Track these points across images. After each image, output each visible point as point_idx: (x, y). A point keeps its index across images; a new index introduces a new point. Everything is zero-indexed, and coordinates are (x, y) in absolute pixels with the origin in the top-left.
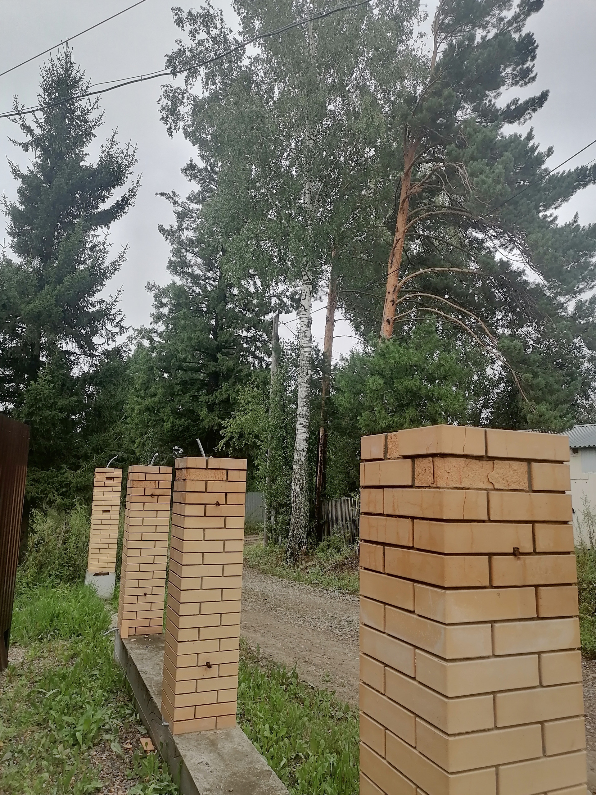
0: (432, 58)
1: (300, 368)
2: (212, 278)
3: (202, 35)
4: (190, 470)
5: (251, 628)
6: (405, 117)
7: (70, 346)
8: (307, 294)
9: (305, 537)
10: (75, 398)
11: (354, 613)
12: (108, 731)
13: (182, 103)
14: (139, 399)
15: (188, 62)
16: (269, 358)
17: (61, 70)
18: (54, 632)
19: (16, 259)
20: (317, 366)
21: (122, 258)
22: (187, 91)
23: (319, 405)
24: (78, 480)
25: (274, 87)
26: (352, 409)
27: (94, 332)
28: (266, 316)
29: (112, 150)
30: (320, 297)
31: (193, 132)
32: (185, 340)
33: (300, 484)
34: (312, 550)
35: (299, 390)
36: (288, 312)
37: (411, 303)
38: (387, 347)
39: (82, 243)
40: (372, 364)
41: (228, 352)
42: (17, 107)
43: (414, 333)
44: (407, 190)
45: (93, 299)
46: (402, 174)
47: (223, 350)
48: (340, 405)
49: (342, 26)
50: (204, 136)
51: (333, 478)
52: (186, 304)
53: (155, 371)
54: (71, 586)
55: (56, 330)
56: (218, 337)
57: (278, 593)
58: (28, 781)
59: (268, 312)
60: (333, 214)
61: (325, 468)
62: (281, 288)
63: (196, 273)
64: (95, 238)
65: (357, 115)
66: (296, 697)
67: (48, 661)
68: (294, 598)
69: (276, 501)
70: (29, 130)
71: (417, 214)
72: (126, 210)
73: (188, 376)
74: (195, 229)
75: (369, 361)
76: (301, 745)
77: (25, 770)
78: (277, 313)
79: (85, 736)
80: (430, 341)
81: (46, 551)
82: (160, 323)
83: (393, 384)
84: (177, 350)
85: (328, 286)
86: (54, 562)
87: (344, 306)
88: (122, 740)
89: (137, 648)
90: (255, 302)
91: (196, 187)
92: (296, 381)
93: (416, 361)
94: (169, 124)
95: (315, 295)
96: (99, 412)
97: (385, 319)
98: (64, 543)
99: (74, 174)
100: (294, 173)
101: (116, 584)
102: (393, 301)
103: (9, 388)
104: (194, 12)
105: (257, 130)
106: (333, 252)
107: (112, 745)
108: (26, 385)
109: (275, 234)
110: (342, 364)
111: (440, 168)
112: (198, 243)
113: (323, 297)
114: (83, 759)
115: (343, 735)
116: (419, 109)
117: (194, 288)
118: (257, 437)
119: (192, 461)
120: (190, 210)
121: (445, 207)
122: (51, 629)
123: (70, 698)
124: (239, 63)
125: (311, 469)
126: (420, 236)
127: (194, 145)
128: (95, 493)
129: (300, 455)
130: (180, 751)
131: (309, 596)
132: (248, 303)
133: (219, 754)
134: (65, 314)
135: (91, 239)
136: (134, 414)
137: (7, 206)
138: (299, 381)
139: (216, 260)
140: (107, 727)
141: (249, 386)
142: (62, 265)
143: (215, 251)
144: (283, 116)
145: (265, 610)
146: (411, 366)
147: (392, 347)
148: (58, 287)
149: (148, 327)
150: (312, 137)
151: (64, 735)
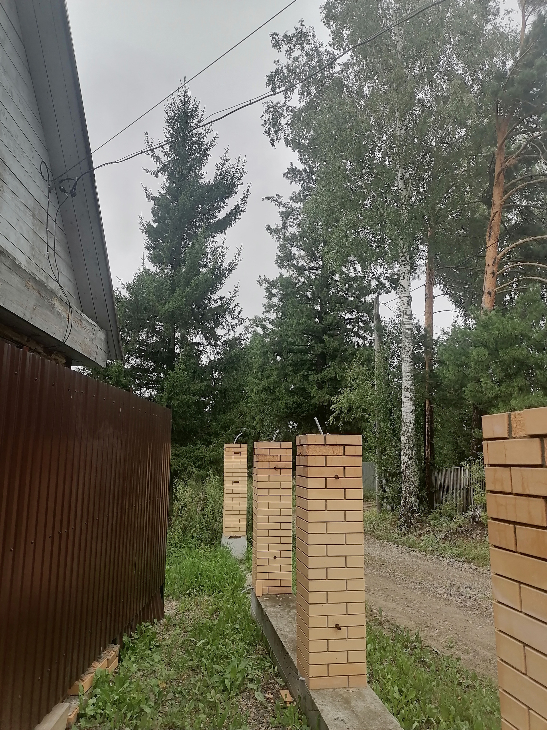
0: (521, 31)
1: (402, 344)
2: (315, 267)
3: (297, 52)
4: (310, 446)
5: (372, 591)
6: (495, 93)
7: (199, 338)
8: (406, 274)
9: (417, 505)
10: (205, 383)
11: (472, 581)
12: (251, 680)
13: (281, 115)
14: (257, 381)
15: (285, 78)
16: (371, 336)
17: (181, 104)
18: (199, 588)
19: (153, 269)
20: (419, 342)
21: (237, 259)
22: (286, 104)
23: (423, 378)
24: (211, 454)
25: (364, 87)
26: (457, 381)
27: (217, 326)
28: (366, 298)
29: (225, 166)
30: (418, 276)
31: (293, 139)
32: (294, 325)
33: (409, 455)
34: (424, 518)
35: (403, 365)
36: (387, 292)
37: (512, 273)
38: (490, 318)
39: (204, 249)
40: (475, 336)
41: (333, 333)
42: (148, 142)
43: (518, 303)
44: (502, 164)
45: (215, 297)
46: (495, 149)
47: (328, 332)
48: (445, 378)
49: (428, 18)
50: (303, 141)
51: (441, 448)
52: (293, 293)
53: (269, 355)
54: (210, 547)
55: (186, 325)
56: (323, 321)
57: (394, 558)
58: (188, 720)
59: (368, 294)
60: (426, 196)
61: (432, 438)
62: (380, 270)
63: (300, 264)
64: (214, 244)
65: (446, 99)
66: (422, 661)
67: (196, 614)
68: (410, 563)
69: (386, 470)
70: (158, 159)
71: (514, 185)
72: (239, 217)
73: (298, 358)
74: (298, 226)
75: (472, 333)
76: (431, 709)
77: (185, 709)
78: (376, 294)
79: (232, 684)
80: (535, 310)
81: (188, 516)
82: (272, 312)
83: (499, 355)
84: (288, 335)
85: (426, 265)
86: (196, 526)
87: (442, 282)
88: (264, 690)
89: (271, 607)
90: (355, 286)
91: (297, 188)
92: (399, 356)
93: (522, 330)
94: (271, 136)
95: (414, 275)
96: (225, 394)
97: (486, 292)
98: (203, 509)
99: (195, 191)
100: (387, 163)
101: (248, 546)
102: (493, 273)
103: (152, 377)
104: (289, 34)
105: (351, 129)
106: (429, 232)
107: (256, 693)
108: (166, 374)
109: (372, 221)
110: (443, 337)
111: (536, 137)
112: (301, 238)
113: (421, 276)
114: (232, 704)
115: (473, 704)
116: (511, 82)
117: (300, 278)
118: (364, 411)
119: (311, 438)
120: (293, 209)
121: (543, 175)
122: (197, 585)
123: (218, 648)
124: (331, 71)
125: (419, 439)
126: (517, 206)
127: (294, 151)
128: (225, 466)
129: (407, 427)
130: (317, 705)
131: (425, 562)
132: (349, 287)
133: (353, 711)
134: (193, 312)
135: (211, 245)
136: (253, 394)
137: (144, 225)
138: (403, 356)
139: (318, 251)
140: (250, 677)
141: (355, 364)
142: (189, 270)
143: (316, 243)
144: (375, 111)
145: (383, 575)
146: (516, 336)
147: (495, 318)
148: (187, 289)
149: (261, 316)
150: (403, 127)
151: (215, 681)
